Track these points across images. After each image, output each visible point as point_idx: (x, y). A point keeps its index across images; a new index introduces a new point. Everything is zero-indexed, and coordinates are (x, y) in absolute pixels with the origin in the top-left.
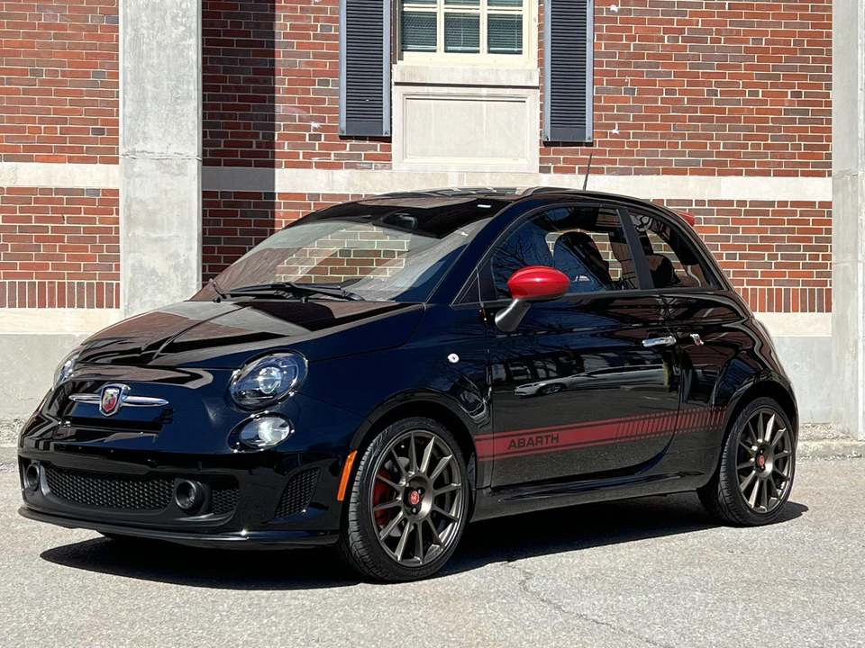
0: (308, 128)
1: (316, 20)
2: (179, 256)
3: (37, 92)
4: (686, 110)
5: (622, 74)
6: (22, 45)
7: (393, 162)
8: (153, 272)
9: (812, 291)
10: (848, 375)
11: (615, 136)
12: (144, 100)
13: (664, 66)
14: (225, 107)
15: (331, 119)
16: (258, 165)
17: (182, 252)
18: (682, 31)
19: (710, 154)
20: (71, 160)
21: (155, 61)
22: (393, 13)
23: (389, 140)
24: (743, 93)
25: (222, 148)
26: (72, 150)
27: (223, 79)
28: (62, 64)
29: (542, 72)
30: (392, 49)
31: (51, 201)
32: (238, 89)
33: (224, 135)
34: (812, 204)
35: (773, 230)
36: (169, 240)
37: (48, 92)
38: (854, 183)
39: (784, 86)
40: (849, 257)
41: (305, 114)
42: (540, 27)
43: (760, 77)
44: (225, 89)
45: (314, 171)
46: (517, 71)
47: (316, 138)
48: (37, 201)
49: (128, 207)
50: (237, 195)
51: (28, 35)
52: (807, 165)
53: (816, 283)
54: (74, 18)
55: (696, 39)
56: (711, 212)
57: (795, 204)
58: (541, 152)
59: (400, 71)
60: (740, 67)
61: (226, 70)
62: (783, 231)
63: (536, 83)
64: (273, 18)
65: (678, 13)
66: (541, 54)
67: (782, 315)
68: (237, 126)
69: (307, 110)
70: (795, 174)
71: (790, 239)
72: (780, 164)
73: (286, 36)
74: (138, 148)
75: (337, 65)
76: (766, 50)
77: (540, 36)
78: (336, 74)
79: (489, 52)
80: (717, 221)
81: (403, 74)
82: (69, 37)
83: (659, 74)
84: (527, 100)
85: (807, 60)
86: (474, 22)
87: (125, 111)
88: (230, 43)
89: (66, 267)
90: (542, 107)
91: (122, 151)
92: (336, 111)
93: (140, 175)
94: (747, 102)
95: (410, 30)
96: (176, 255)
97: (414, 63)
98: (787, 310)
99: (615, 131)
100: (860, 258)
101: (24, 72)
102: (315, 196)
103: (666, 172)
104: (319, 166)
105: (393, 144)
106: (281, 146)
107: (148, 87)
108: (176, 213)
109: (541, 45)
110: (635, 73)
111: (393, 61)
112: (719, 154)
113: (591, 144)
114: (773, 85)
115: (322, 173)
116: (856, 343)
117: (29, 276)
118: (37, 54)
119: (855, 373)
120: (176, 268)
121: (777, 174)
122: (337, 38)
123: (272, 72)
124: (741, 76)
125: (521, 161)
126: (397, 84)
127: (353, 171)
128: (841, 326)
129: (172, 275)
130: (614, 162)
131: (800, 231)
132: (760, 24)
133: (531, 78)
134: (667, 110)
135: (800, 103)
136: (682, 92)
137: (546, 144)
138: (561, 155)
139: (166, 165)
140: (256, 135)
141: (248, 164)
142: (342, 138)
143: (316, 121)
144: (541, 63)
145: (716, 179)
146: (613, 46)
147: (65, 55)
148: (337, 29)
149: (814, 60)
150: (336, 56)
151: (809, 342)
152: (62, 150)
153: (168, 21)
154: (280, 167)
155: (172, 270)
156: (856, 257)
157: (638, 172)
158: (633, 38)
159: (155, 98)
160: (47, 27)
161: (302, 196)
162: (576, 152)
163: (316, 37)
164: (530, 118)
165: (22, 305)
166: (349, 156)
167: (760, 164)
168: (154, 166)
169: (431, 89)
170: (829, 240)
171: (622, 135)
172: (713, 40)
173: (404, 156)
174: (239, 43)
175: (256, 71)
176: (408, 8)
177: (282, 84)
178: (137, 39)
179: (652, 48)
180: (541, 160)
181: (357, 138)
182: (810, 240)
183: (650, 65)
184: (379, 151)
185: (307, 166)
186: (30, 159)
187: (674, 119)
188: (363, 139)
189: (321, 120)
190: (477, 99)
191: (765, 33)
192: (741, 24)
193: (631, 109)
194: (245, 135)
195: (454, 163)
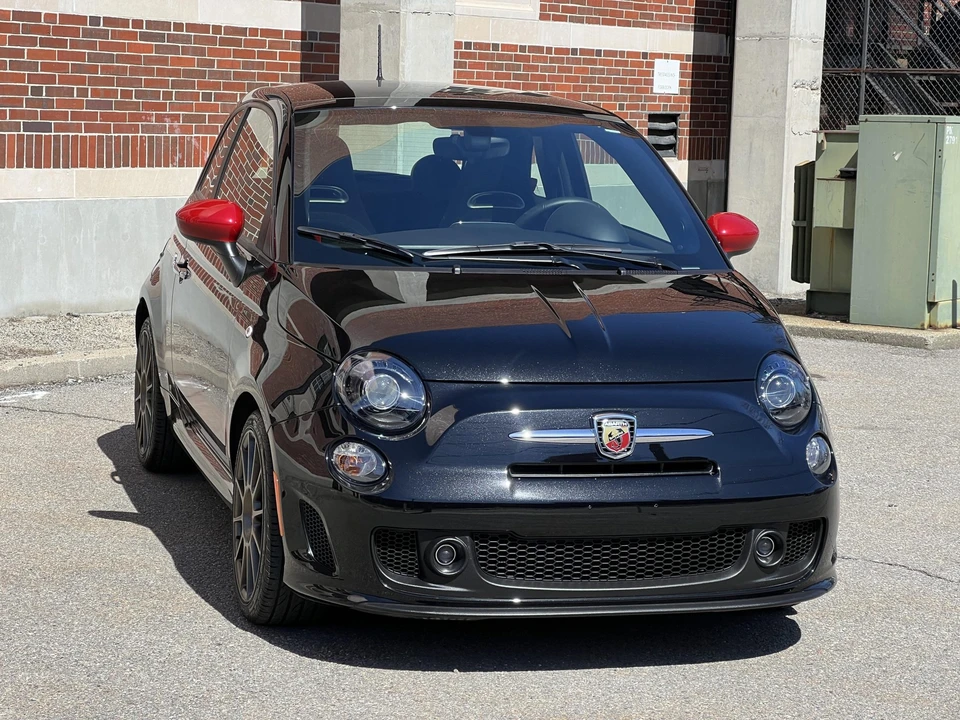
34: (279, 33)
35: (245, 65)
62: (254, 65)
71: (260, 77)
80: (196, 51)
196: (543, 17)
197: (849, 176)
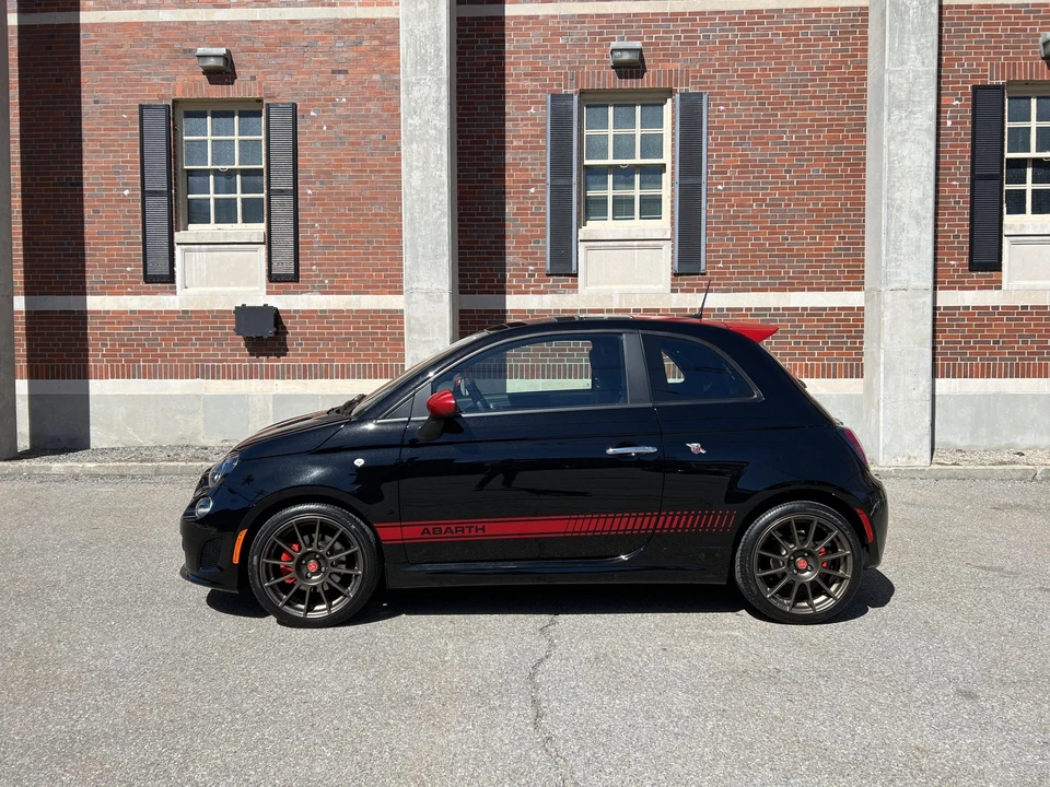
0: (527, 270)
1: (532, 204)
3: (370, 254)
4: (768, 250)
5: (725, 229)
6: (362, 226)
7: (579, 289)
9: (852, 365)
10: (873, 422)
11: (721, 268)
12: (417, 257)
13: (753, 223)
14: (479, 259)
15: (541, 264)
16: (498, 293)
18: (765, 200)
19: (783, 278)
20: (390, 293)
21: (423, 233)
22: (579, 197)
23: (576, 275)
24: (805, 238)
25: (476, 283)
26: (390, 287)
27: (477, 242)
28: (384, 237)
29: (673, 230)
30: (578, 219)
31: (380, 317)
32: (485, 248)
33: (478, 276)
34: (853, 308)
35: (826, 326)
36: (433, 341)
37: (377, 254)
38: (879, 296)
39: (833, 232)
40: (875, 345)
41: (525, 262)
42: (672, 201)
43: (817, 227)
44: (478, 248)
45: (531, 296)
46: (656, 230)
47: (531, 276)
48: (372, 317)
49: (409, 322)
50: (486, 311)
51: (365, 220)
52: (849, 283)
53: (854, 360)
54: (391, 209)
55: (774, 204)
56: (784, 315)
57: (840, 309)
58: (672, 280)
59: (583, 233)
60: (803, 221)
61: (478, 237)
62: (832, 326)
63: (669, 236)
64: (504, 204)
65: (763, 189)
66: (672, 218)
67: (831, 380)
68: (485, 270)
69: (527, 259)
70: (841, 290)
71: (837, 332)
72: (831, 283)
73: (514, 214)
74: (414, 286)
75: (545, 231)
76: (822, 210)
77: (672, 207)
78: (544, 237)
79: (640, 218)
80: (788, 321)
81: (585, 234)
82: (388, 220)
83: (750, 228)
84: (664, 248)
85: (849, 215)
86: (631, 200)
87: (407, 263)
88: (481, 220)
89: (388, 355)
90: (673, 252)
91: (405, 288)
92: (545, 259)
93: (416, 303)
94: (808, 244)
95: (592, 207)
97: (594, 228)
98: (835, 377)
99: (721, 265)
100: (882, 346)
101: (363, 242)
102: (531, 311)
103: (754, 290)
104: (534, 292)
105: (579, 278)
106: (510, 281)
107: (420, 249)
108: (437, 325)
109: (672, 212)
110: (734, 228)
111: (579, 227)
112: (789, 278)
113: (704, 274)
114: (826, 233)
115: (536, 297)
116: (878, 403)
117: (368, 360)
118: (370, 231)
119: (878, 421)
121: (828, 290)
122: (544, 214)
123: (504, 237)
124: (804, 228)
125: (661, 286)
126: (581, 241)
127: (555, 295)
128: (869, 389)
130: (719, 285)
131: (844, 326)
132: (817, 193)
133: (665, 233)
134: (755, 251)
135: (844, 244)
136: (765, 239)
137: (675, 275)
138: (685, 281)
139: (430, 296)
140: (496, 275)
141: (492, 293)
142: (548, 275)
143: (532, 266)
144: (672, 224)
145: (788, 293)
146: (719, 211)
147: (386, 231)
148: (545, 209)
149: (854, 215)
150: (544, 226)
151: (848, 398)
152: (385, 287)
153: (431, 208)
154: (510, 293)
156: (879, 345)
157: (735, 291)
158: (732, 206)
159: (423, 256)
160: (376, 215)
161: (524, 311)
162: (695, 279)
163: (532, 214)
164: (665, 258)
165: (365, 378)
166: (552, 286)
167: (817, 284)
168: (423, 297)
169: (603, 243)
170: (862, 332)
171: (725, 268)
172: (786, 205)
173: (586, 285)
174: (486, 220)
175: (496, 237)
176: (590, 193)
177: (510, 244)
178: (412, 220)
179: (745, 211)
180: (672, 285)
181: (557, 275)
182: (851, 332)
183: (744, 223)
184: (551, 283)
185: (527, 293)
186: (367, 293)
187: (759, 256)
188: (561, 275)
189: (535, 264)
190: (631, 248)
191: (821, 199)
192: (805, 194)
193: (731, 251)
194: (490, 275)
195: (617, 288)
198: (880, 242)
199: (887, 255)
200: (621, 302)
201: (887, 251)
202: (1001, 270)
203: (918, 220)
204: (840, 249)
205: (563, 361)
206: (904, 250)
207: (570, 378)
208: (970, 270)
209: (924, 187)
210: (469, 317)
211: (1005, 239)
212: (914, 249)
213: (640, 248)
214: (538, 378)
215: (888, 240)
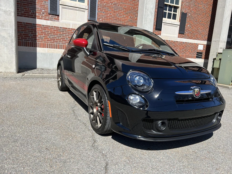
2: (10, 34)
4: (113, 17)
5: (102, 9)
7: (59, 20)
8: (4, 37)
13: (110, 9)
14: (24, 4)
15: (47, 10)
17: (11, 33)
18: (113, 3)
23: (59, 16)
24: (122, 16)
25: (23, 13)
29: (88, 7)
36: (7, 30)
41: (41, 8)
43: (125, 13)
45: (43, 20)
46: (84, 6)
47: (43, 13)
50: (27, 23)
55: (115, 4)
60: (122, 11)
63: (87, 8)
66: (88, 3)
68: (26, 9)
69: (42, 7)
76: (126, 8)
78: (48, 1)
79: (78, 2)
81: (61, 2)
83: (109, 10)
84: (85, 12)
85: (132, 11)
90: (88, 13)
92: (48, 8)
94: (123, 17)
96: (9, 34)
97: (64, 1)
99: (101, 20)
102: (43, 25)
104: (44, 19)
108: (9, 24)
110: (105, 9)
114: (127, 15)
115: (45, 21)
120: (9, 36)
124: (122, 13)
126: (60, 5)
127: (52, 21)
129: (9, 38)
132: (126, 4)
133: (86, 7)
134: (110, 17)
135: (131, 19)
136: (112, 14)
137: (89, 20)
139: (6, 13)
140: (31, 11)
141: (29, 17)
142: (49, 14)
143: (43, 10)
144: (88, 5)
146: (101, 4)
155: (8, 37)
158: (104, 3)
161: (41, 25)
164: (86, 15)
166: (51, 18)
168: (3, 13)
169: (67, 7)
172: (118, 5)
173: (62, 19)
179: (108, 5)
183: (107, 8)
184: (57, 18)
185: (42, 19)
187: (110, 19)
188: (53, 15)
189: (45, 10)
190: (76, 10)
191: (126, 5)
192: (123, 3)
193: (104, 16)
194: (28, 11)
195: (72, 22)
196: (178, 37)
197: (220, 59)
198: (143, 18)
199: (144, 22)
200: (73, 26)
201: (144, 20)
202: (161, 31)
203: (151, 13)
204: (130, 20)
205: (54, 43)
206: (148, 21)
207: (56, 48)
208: (156, 30)
209: (153, 5)
210: (20, 25)
211: (163, 23)
212: (150, 21)
213: (78, 10)
214: (46, 48)
215: (145, 18)
